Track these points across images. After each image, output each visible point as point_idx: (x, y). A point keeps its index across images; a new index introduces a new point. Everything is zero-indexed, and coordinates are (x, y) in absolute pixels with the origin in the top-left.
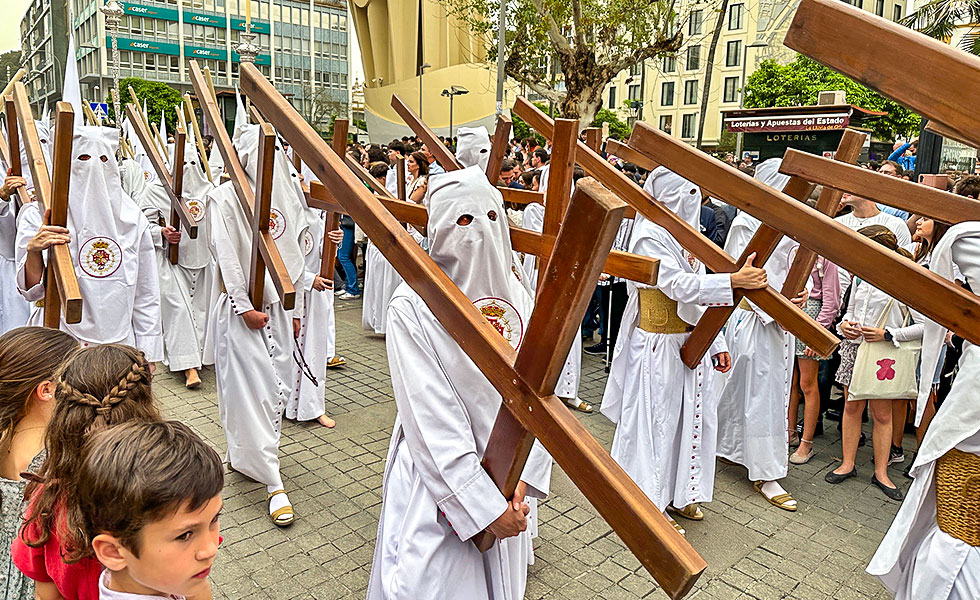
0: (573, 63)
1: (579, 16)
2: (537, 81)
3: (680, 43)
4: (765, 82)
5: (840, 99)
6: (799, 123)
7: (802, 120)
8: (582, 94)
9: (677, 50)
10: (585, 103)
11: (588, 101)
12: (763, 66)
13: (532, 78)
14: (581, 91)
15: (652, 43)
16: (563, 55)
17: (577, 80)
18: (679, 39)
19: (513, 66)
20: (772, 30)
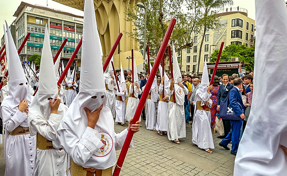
2: (153, 55)
3: (193, 44)
4: (216, 55)
5: (237, 60)
6: (226, 66)
7: (227, 65)
8: (166, 58)
9: (192, 46)
10: (167, 61)
11: (168, 60)
12: (215, 51)
13: (152, 54)
14: (166, 57)
15: (185, 45)
17: (164, 54)
18: (192, 44)
20: (217, 41)
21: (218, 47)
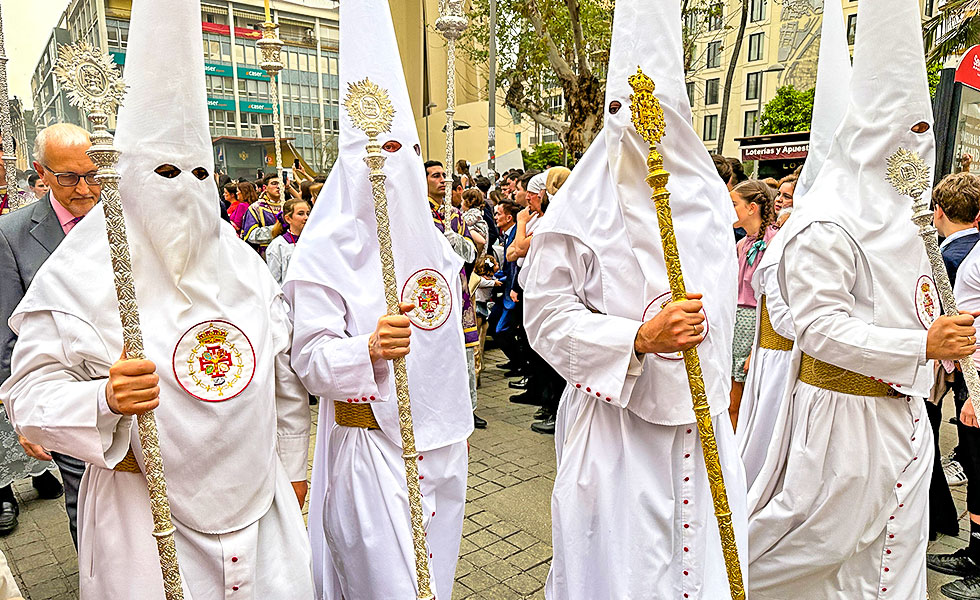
0: (576, 89)
1: (580, 39)
2: (540, 111)
4: (783, 109)
8: (586, 123)
10: (589, 132)
13: (533, 108)
16: (565, 81)
17: (580, 107)
19: (514, 97)
20: (794, 59)
21: (797, 80)
